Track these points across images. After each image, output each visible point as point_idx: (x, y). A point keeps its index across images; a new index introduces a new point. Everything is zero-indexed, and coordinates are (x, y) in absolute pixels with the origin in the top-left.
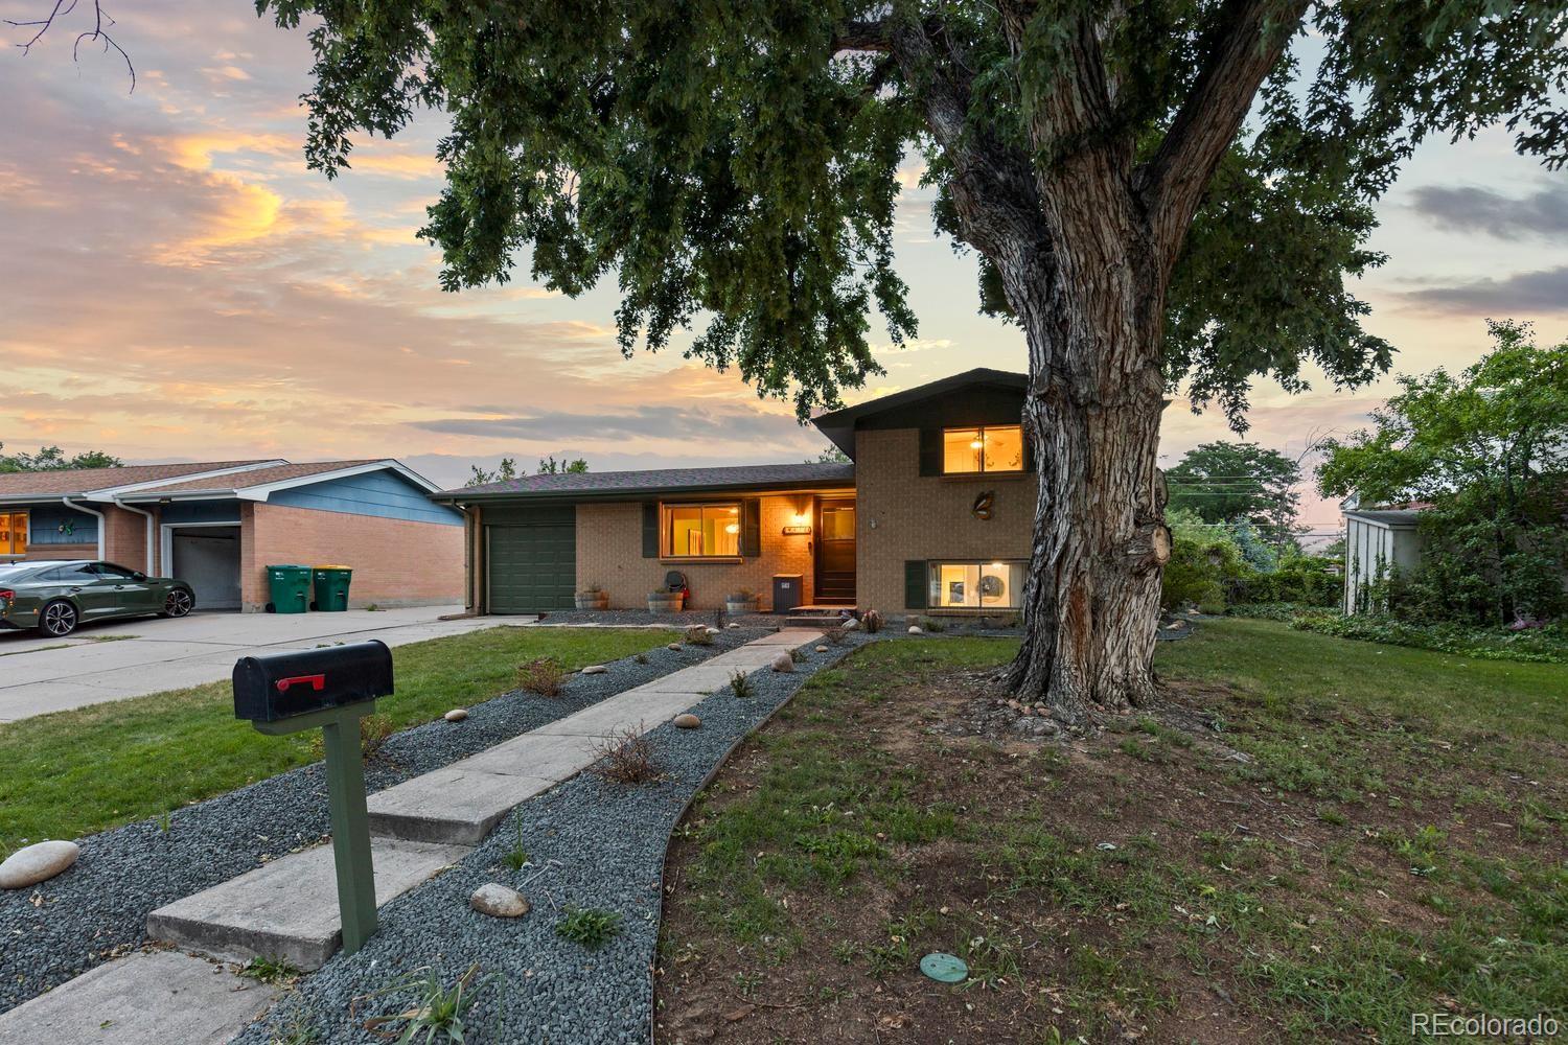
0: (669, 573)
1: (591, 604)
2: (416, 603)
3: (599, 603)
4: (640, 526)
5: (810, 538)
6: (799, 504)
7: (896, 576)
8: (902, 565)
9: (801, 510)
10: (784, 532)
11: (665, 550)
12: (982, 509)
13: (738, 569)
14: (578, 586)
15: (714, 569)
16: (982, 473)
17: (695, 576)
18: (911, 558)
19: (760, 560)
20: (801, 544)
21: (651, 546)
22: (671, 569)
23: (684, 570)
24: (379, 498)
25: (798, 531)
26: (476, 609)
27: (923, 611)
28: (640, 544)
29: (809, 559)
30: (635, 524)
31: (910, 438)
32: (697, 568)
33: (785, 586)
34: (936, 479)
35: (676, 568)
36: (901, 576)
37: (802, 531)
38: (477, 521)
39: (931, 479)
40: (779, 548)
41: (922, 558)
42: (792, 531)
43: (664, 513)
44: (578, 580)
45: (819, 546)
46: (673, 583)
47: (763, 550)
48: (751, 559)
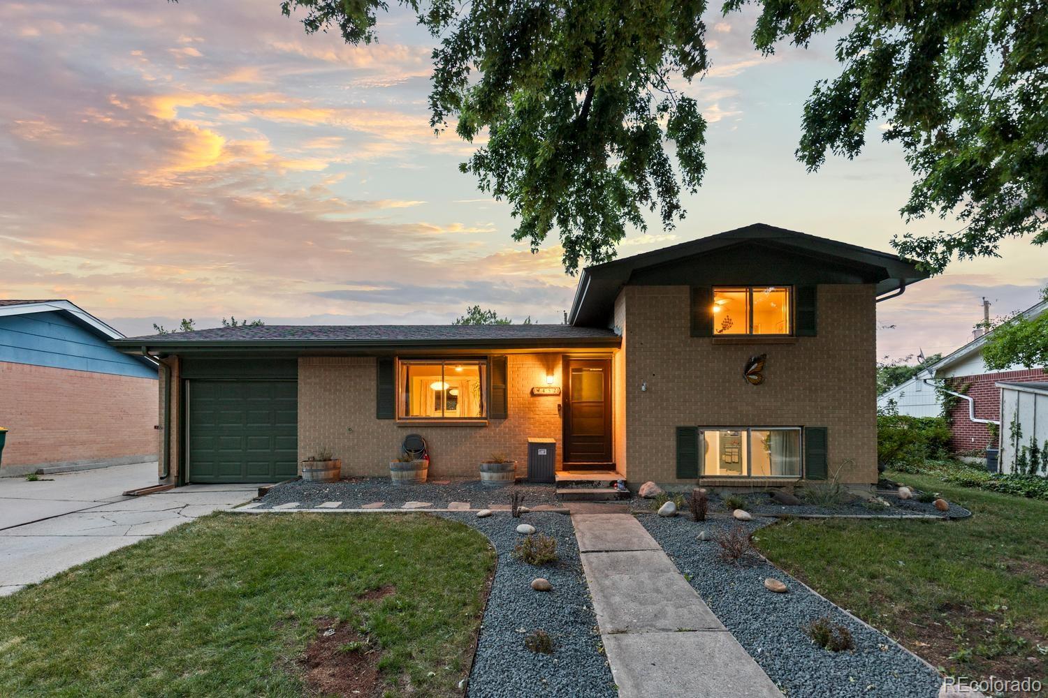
0: (408, 437)
1: (322, 475)
2: (96, 464)
3: (331, 474)
4: (374, 383)
5: (559, 400)
6: (548, 363)
7: (667, 443)
8: (673, 431)
9: (550, 370)
10: (532, 394)
11: (401, 411)
12: (754, 373)
13: (483, 432)
14: (300, 451)
15: (455, 432)
16: (751, 335)
17: (434, 439)
18: (682, 424)
19: (506, 423)
20: (551, 405)
21: (386, 405)
22: (409, 432)
23: (422, 433)
24: (47, 344)
25: (547, 392)
26: (173, 478)
27: (694, 481)
28: (374, 404)
29: (558, 421)
30: (369, 381)
31: (681, 294)
32: (438, 431)
33: (542, 452)
34: (707, 340)
35: (415, 431)
36: (672, 443)
37: (552, 392)
38: (175, 373)
39: (701, 341)
40: (529, 409)
41: (693, 424)
42: (541, 392)
43: (400, 368)
44: (300, 444)
45: (568, 409)
46: (416, 448)
47: (510, 412)
48: (497, 421)
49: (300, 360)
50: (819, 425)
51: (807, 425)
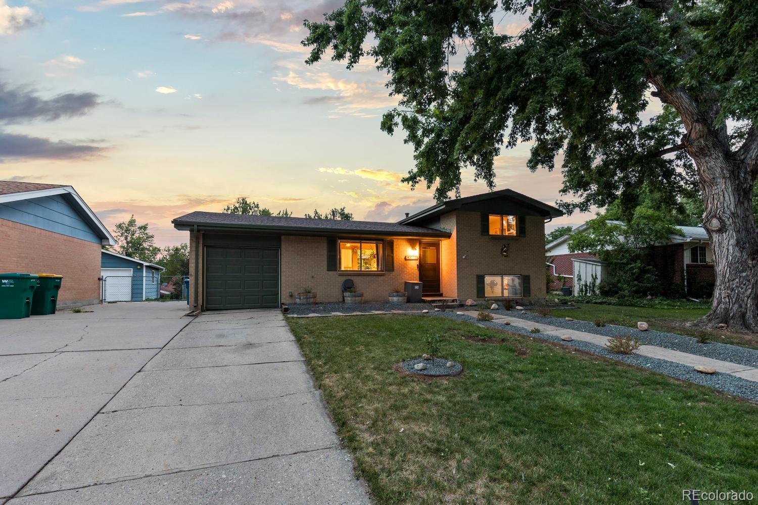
0: (344, 280)
4: (325, 252)
5: (417, 262)
6: (412, 243)
7: (473, 282)
8: (475, 277)
9: (413, 247)
10: (405, 259)
11: (338, 267)
12: (505, 252)
13: (382, 278)
15: (368, 278)
16: (503, 235)
17: (356, 280)
18: (478, 273)
19: (394, 273)
20: (414, 264)
21: (333, 262)
22: (346, 278)
23: (353, 278)
25: (412, 258)
27: (483, 299)
28: (325, 263)
29: (417, 272)
30: (323, 251)
33: (417, 287)
34: (487, 237)
35: (349, 278)
36: (475, 282)
37: (414, 258)
39: (485, 237)
40: (403, 267)
41: (483, 274)
42: (409, 258)
43: (341, 244)
44: (283, 285)
45: (421, 267)
46: (348, 286)
47: (395, 268)
48: (389, 273)
49: (283, 237)
50: (527, 274)
51: (523, 274)
